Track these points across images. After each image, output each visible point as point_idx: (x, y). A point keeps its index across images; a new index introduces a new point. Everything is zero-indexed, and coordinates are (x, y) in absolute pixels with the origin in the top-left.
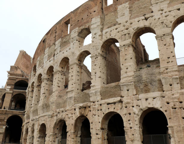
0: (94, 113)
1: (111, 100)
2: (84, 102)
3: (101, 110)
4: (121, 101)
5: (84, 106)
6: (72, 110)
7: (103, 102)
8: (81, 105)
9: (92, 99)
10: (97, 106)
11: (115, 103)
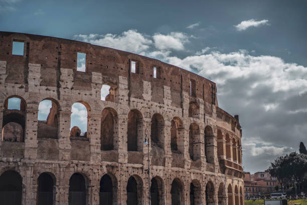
0: (122, 174)
1: (136, 165)
2: (112, 161)
3: (128, 171)
4: (142, 168)
5: (113, 165)
6: (98, 165)
7: (130, 165)
8: (110, 163)
9: (120, 161)
10: (124, 168)
11: (138, 168)
